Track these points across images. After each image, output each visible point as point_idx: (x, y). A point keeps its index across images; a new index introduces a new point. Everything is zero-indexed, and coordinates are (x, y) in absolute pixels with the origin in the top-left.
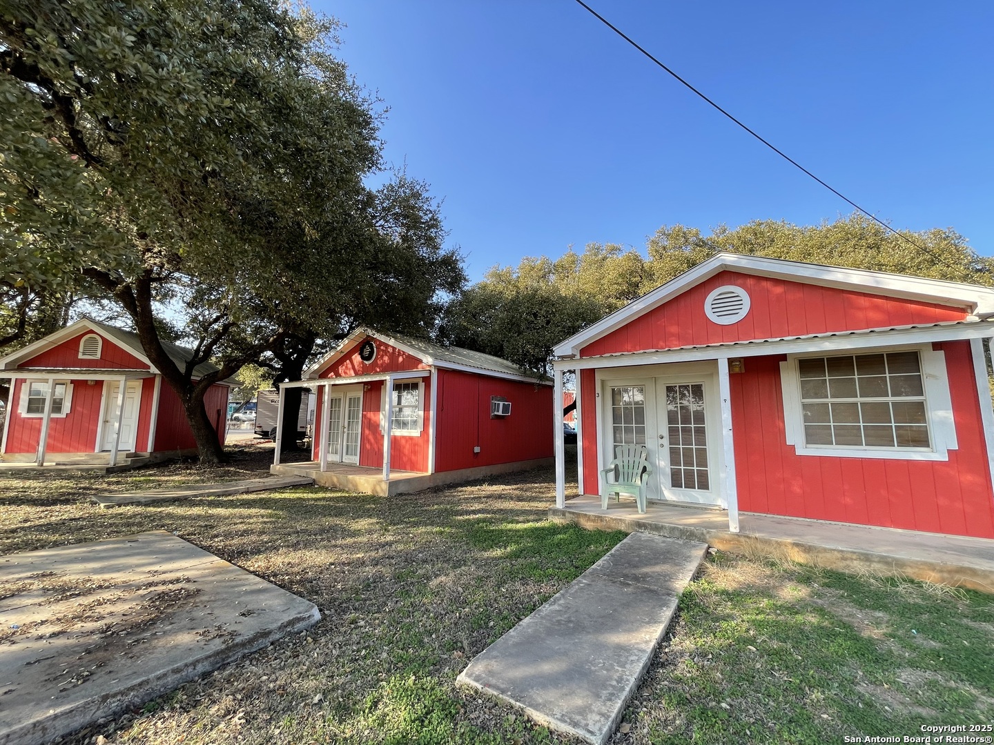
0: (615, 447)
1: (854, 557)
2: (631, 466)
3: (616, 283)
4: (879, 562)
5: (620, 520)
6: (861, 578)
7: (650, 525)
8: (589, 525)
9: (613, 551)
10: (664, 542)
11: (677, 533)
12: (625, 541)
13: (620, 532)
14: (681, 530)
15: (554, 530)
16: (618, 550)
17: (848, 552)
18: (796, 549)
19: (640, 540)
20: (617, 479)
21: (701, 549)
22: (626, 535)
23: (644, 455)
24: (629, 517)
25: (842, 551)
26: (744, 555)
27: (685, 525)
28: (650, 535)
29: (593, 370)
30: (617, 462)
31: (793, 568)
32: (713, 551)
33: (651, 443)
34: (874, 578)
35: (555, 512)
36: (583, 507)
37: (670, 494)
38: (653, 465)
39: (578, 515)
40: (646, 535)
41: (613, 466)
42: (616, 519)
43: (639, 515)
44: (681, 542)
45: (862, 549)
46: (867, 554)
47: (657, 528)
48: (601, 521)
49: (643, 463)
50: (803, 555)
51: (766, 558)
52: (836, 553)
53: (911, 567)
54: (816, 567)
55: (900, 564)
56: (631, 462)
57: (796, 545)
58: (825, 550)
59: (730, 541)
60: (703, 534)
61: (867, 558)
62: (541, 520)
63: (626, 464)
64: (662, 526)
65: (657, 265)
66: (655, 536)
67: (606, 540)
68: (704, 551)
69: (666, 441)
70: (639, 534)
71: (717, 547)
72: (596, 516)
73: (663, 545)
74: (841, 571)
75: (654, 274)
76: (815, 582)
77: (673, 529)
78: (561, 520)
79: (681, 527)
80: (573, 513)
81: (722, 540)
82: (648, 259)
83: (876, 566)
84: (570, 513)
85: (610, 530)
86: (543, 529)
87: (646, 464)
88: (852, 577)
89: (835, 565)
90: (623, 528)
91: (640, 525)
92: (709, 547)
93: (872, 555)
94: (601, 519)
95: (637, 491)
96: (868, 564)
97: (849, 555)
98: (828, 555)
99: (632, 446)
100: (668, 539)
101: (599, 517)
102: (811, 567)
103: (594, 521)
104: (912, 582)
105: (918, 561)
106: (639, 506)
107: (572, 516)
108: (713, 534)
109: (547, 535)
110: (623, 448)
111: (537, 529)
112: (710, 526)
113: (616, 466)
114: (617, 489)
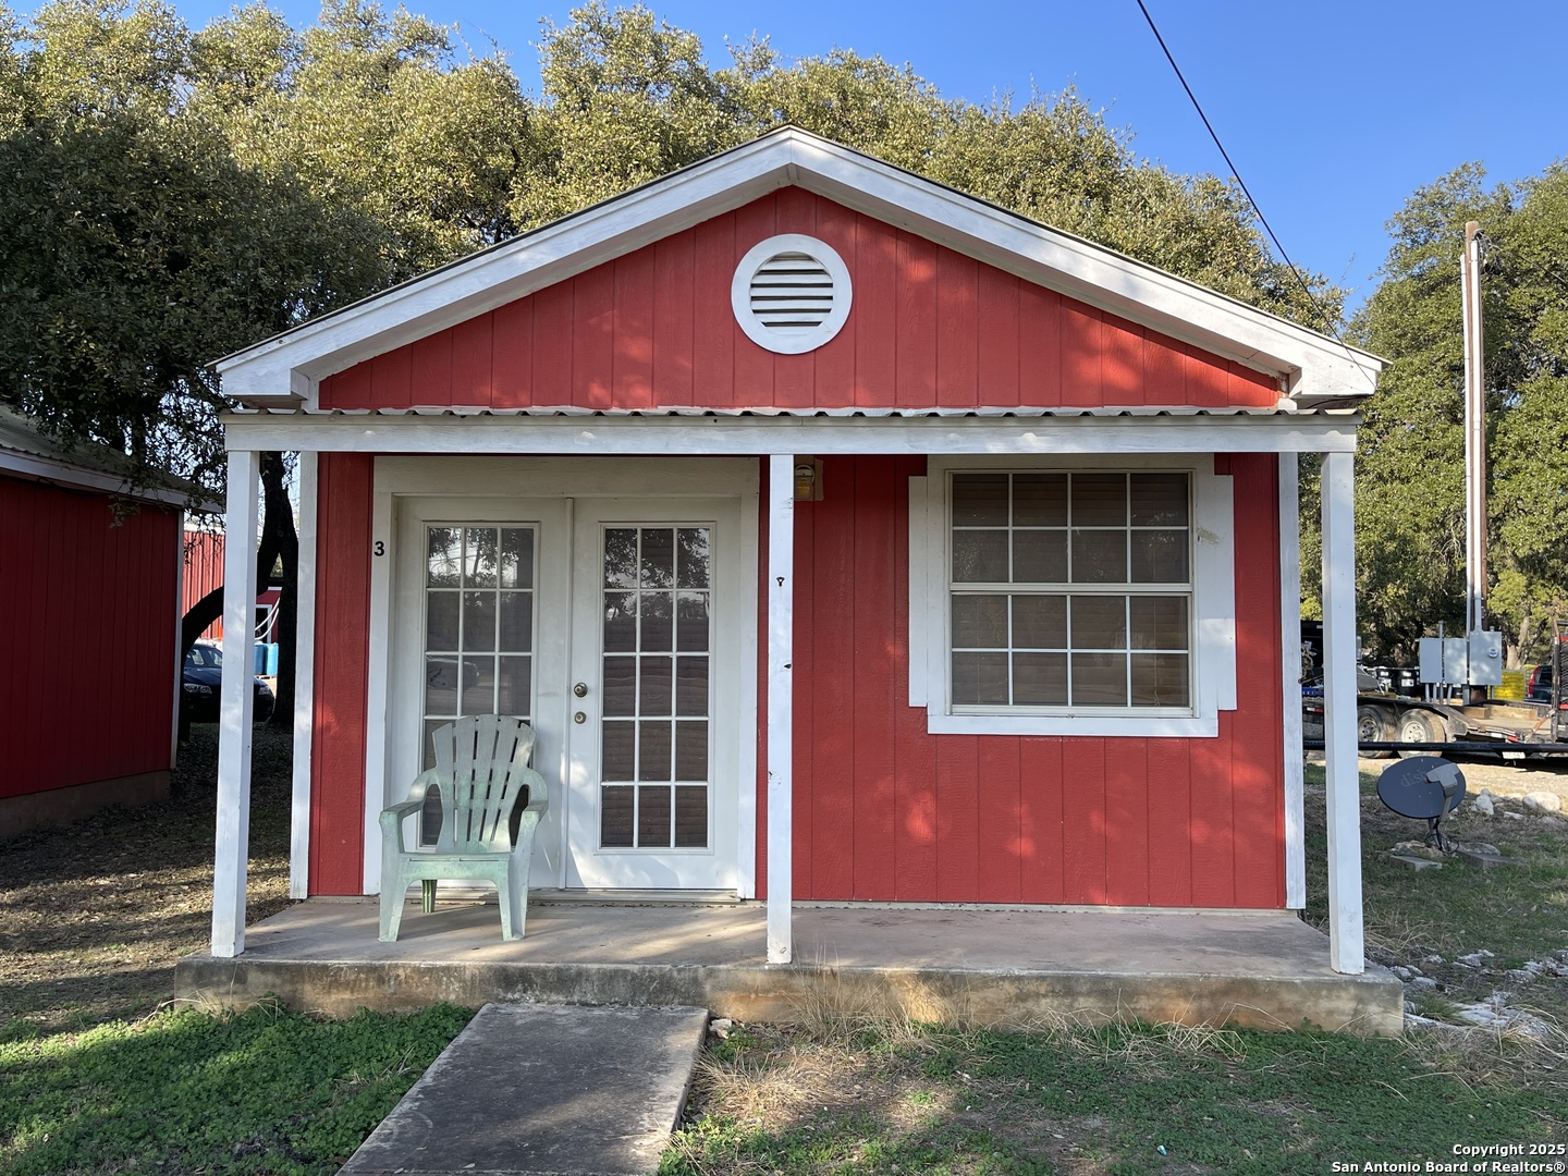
0: (429, 728)
1: (1043, 990)
2: (481, 789)
3: (433, 162)
4: (1089, 994)
5: (447, 970)
6: (1053, 1039)
7: (543, 973)
8: (331, 1003)
9: (428, 1078)
10: (583, 1022)
11: (622, 989)
12: (463, 1037)
13: (447, 1010)
14: (634, 977)
15: (203, 1040)
16: (443, 1073)
17: (1030, 978)
18: (924, 989)
19: (513, 1028)
20: (430, 834)
21: (692, 1027)
22: (465, 1016)
23: (523, 752)
24: (474, 956)
25: (1019, 978)
26: (801, 1028)
27: (646, 960)
28: (538, 1007)
29: (366, 460)
30: (436, 777)
31: (917, 1041)
32: (722, 1026)
33: (547, 710)
34: (1080, 1034)
35: (207, 974)
36: (315, 942)
37: (595, 870)
38: (551, 779)
39: (296, 973)
40: (529, 1007)
41: (419, 792)
42: (430, 970)
43: (504, 948)
44: (632, 1014)
45: (1059, 967)
46: (1068, 978)
47: (563, 981)
48: (381, 981)
49: (521, 775)
50: (938, 1001)
51: (855, 1025)
52: (1007, 985)
53: (1148, 995)
54: (963, 1027)
55: (1128, 990)
56: (482, 777)
57: (925, 977)
58: (986, 982)
59: (768, 991)
60: (695, 981)
61: (1066, 987)
62: (145, 1010)
63: (464, 782)
64: (579, 974)
65: (571, 128)
66: (557, 1007)
67: (401, 1045)
68: (699, 1031)
69: (593, 705)
70: (505, 1008)
71: (734, 1013)
72: (360, 969)
73: (583, 1031)
74: (1014, 1028)
75: (559, 157)
76: (963, 1069)
77: (609, 978)
78: (228, 1001)
79: (635, 968)
80: (278, 969)
81: (746, 992)
82: (541, 101)
83: (1084, 1003)
84: (263, 968)
85: (409, 1010)
86: (157, 1042)
87: (530, 779)
88: (1036, 1039)
89: (1002, 1017)
90: (452, 994)
91: (508, 978)
92: (711, 1018)
93: (1077, 978)
94: (378, 974)
95: (500, 870)
96: (1067, 1001)
97: (1032, 987)
98: (990, 994)
99: (487, 723)
100: (597, 1012)
101: (372, 969)
102: (953, 1031)
103: (350, 986)
104: (1147, 1029)
105: (1160, 980)
106: (505, 916)
107: (270, 978)
108: (722, 976)
109: (174, 1062)
110: (458, 731)
111: (129, 1046)
112: (714, 954)
113: (433, 791)
114: (433, 868)
